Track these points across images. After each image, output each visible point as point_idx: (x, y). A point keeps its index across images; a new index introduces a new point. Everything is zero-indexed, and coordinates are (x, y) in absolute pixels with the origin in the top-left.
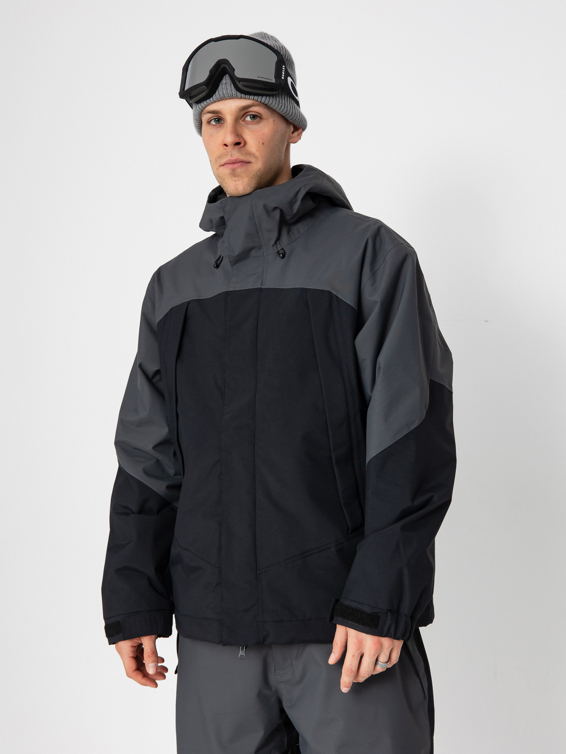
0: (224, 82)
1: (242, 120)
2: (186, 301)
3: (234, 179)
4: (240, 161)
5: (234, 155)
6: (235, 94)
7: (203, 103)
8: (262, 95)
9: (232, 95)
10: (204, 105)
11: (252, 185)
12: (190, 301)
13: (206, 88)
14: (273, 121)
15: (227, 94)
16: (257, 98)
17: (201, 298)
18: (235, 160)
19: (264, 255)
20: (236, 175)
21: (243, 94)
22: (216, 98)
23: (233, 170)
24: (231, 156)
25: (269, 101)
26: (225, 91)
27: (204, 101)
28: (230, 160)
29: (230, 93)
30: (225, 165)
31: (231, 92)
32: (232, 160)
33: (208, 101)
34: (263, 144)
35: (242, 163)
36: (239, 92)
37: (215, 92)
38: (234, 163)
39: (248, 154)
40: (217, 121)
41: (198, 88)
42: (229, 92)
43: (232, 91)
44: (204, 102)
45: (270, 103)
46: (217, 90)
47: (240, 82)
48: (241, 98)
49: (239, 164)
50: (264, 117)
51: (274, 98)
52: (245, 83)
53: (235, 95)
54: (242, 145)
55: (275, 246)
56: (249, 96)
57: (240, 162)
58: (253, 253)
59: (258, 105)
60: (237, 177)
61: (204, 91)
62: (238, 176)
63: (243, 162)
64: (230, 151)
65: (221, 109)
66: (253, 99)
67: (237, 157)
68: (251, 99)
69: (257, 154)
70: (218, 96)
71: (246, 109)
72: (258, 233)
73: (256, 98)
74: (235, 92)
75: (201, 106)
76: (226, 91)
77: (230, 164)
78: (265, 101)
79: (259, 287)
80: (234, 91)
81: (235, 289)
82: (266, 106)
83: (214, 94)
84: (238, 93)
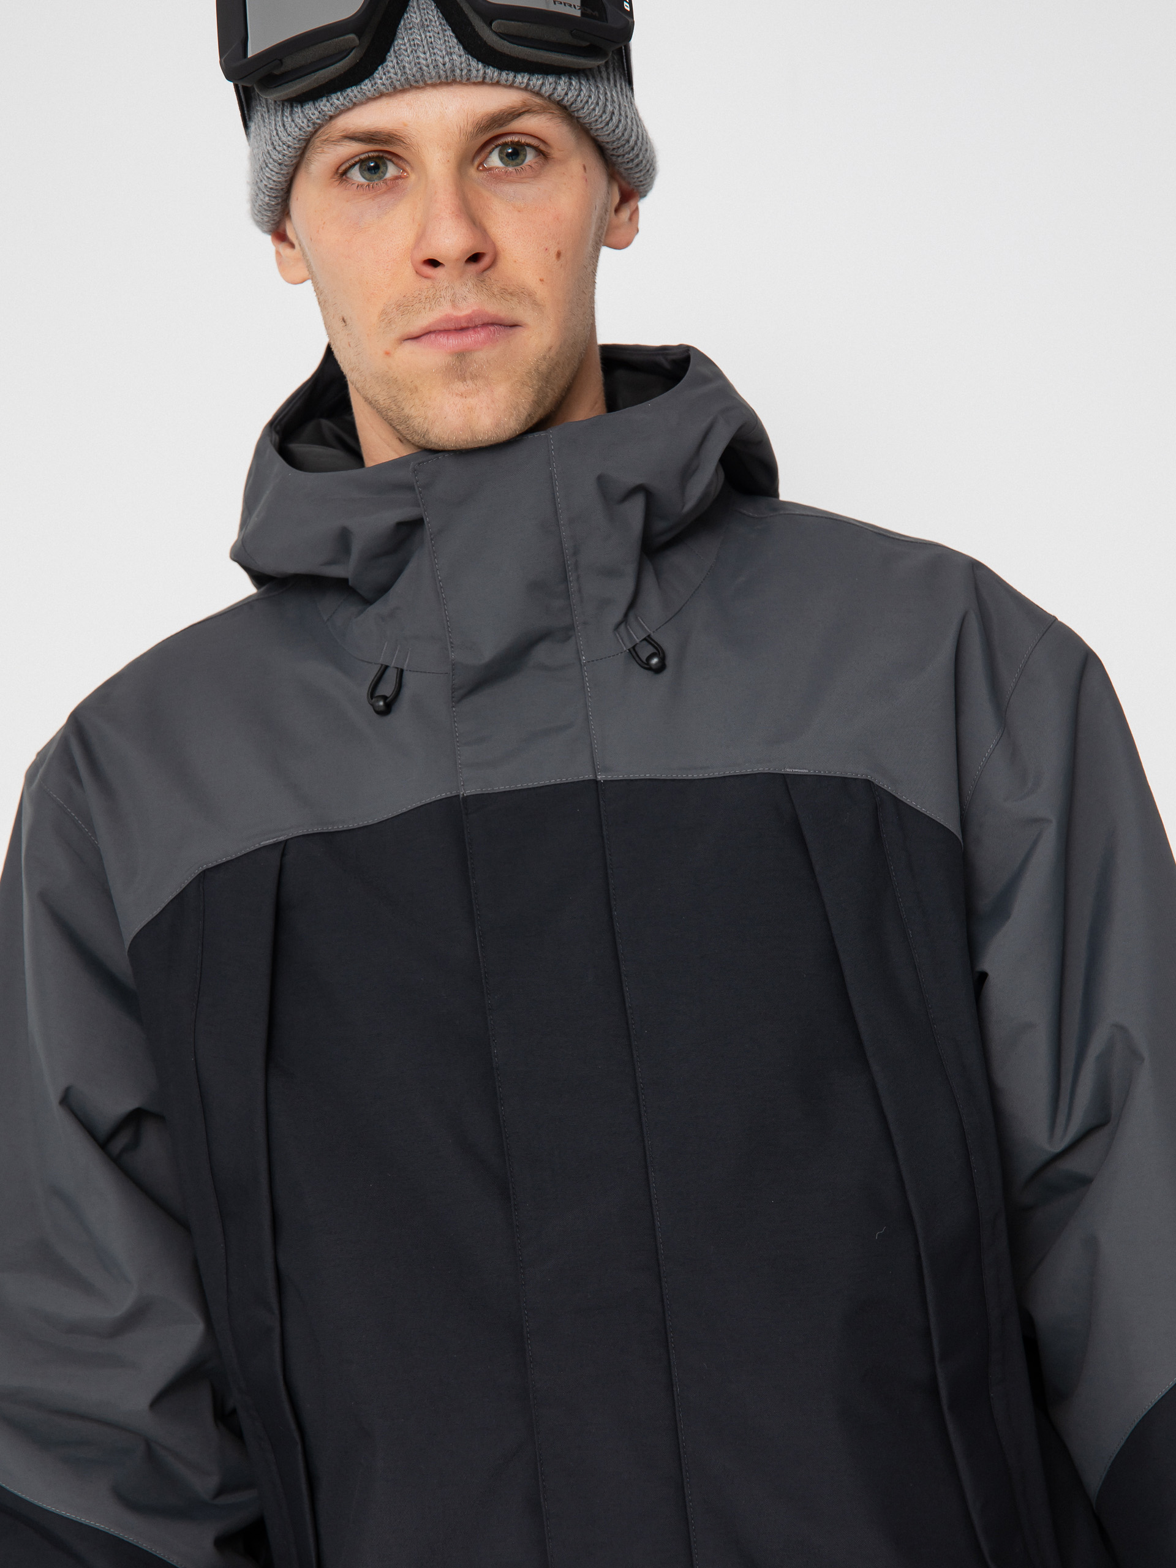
0: (414, 20)
1: (476, 163)
2: (271, 841)
3: (460, 387)
4: (486, 320)
5: (465, 299)
6: (464, 65)
7: (328, 101)
8: (557, 71)
9: (453, 71)
10: (333, 109)
11: (521, 409)
12: (286, 841)
13: (357, 41)
14: (581, 169)
15: (431, 67)
16: (540, 82)
17: (330, 829)
18: (469, 318)
19: (580, 660)
20: (468, 375)
21: (494, 67)
22: (387, 82)
23: (461, 355)
24: (454, 305)
25: (579, 95)
26: (422, 56)
27: (335, 92)
28: (448, 319)
29: (444, 65)
30: (424, 339)
31: (447, 59)
32: (457, 319)
33: (352, 92)
34: (559, 255)
35: (492, 328)
36: (479, 59)
37: (383, 60)
38: (461, 330)
39: (511, 294)
40: (370, 169)
41: (325, 43)
42: (438, 58)
43: (451, 54)
44: (334, 96)
45: (581, 101)
46: (388, 51)
47: (490, 25)
48: (483, 83)
49: (482, 335)
50: (555, 153)
51: (592, 82)
52: (514, 26)
53: (461, 70)
54: (485, 261)
55: (623, 627)
56: (511, 75)
57: (485, 325)
58: (541, 653)
59: (542, 110)
60: (469, 382)
61: (345, 54)
62: (474, 377)
63: (493, 324)
64: (446, 284)
65: (405, 125)
66: (526, 89)
67: (475, 308)
68: (518, 88)
69: (542, 292)
70: (396, 74)
71: (501, 125)
72: (565, 579)
73: (536, 81)
74: (463, 59)
75: (316, 113)
76: (428, 53)
77: (446, 331)
78: (566, 94)
79: (587, 777)
80: (460, 56)
81: (489, 790)
82: (566, 112)
83: (379, 65)
84: (474, 63)
